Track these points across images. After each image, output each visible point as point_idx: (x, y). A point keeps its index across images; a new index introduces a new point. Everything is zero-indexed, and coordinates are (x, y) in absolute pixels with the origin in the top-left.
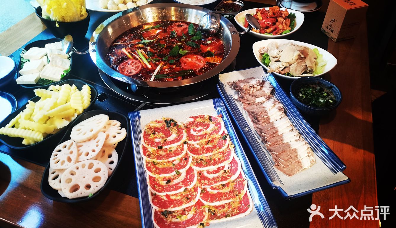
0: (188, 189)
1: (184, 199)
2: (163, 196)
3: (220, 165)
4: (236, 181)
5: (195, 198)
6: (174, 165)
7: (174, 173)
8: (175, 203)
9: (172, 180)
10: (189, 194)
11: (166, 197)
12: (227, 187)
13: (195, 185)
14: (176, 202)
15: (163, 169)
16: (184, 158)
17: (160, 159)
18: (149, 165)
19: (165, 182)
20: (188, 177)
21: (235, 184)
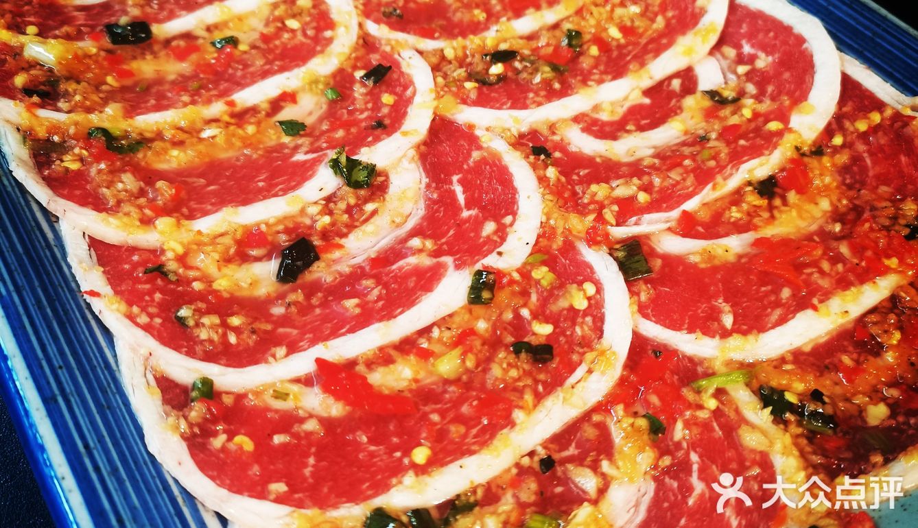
0: (499, 274)
1: (503, 370)
2: (295, 388)
3: (663, 66)
4: (838, 140)
5: (599, 331)
6: (293, 128)
7: (325, 180)
8: (435, 417)
9: (325, 235)
10: (525, 313)
11: (326, 389)
12: (801, 191)
13: (546, 233)
14: (443, 414)
15: (213, 169)
16: (359, 74)
17: (159, 108)
18: (67, 158)
19: (271, 267)
20: (458, 190)
21: (843, 158)
